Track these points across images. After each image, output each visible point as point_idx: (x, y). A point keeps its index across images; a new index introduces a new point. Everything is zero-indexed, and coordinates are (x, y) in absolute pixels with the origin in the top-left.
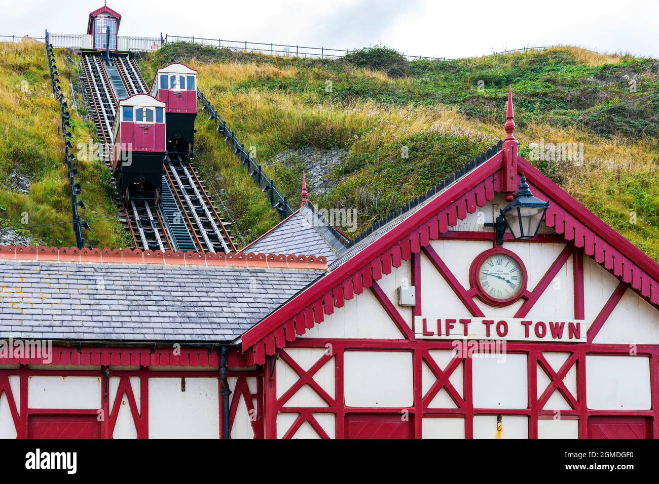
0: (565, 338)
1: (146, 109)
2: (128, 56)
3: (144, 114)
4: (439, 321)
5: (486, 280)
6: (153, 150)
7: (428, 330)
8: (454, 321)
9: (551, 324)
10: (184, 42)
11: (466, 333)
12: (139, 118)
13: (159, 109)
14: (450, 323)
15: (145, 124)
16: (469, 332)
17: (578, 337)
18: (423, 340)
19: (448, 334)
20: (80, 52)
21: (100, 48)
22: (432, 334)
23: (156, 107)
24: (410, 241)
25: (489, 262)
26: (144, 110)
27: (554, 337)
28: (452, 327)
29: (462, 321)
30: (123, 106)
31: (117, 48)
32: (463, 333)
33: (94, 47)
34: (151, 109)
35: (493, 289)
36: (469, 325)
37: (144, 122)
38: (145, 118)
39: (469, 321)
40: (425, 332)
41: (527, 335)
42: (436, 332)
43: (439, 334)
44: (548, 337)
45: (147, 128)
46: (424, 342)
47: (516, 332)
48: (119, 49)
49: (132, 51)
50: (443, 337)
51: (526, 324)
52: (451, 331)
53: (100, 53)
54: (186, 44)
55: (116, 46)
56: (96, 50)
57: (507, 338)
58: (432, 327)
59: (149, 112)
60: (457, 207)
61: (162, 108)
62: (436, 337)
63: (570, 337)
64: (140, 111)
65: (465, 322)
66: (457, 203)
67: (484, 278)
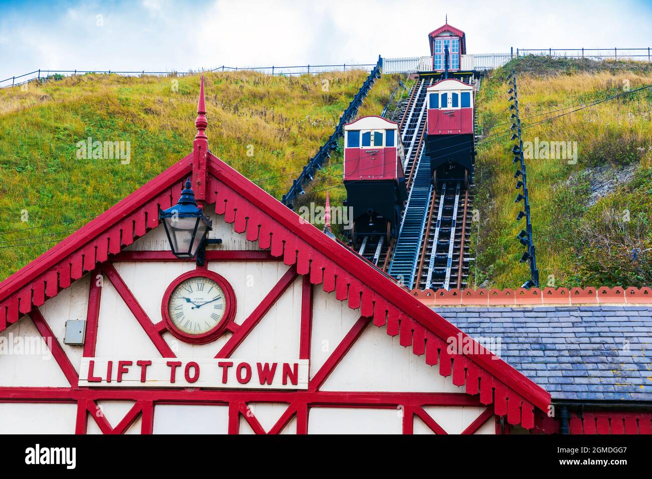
0: (277, 383)
1: (375, 132)
2: (473, 76)
3: (372, 138)
4: (110, 363)
5: (181, 311)
6: (381, 178)
7: (95, 375)
8: (130, 363)
9: (259, 365)
10: (531, 55)
11: (143, 379)
12: (366, 142)
13: (390, 132)
14: (124, 367)
15: (373, 149)
16: (147, 378)
17: (295, 382)
18: (90, 388)
19: (119, 380)
20: (418, 75)
21: (441, 69)
22: (99, 380)
23: (387, 130)
24: (71, 265)
25: (187, 288)
26: (372, 133)
27: (262, 383)
28: (126, 371)
29: (140, 363)
30: (349, 131)
31: (460, 68)
32: (140, 378)
33: (434, 69)
34: (380, 132)
35: (188, 321)
36: (148, 368)
37: (372, 146)
38: (373, 142)
39: (149, 363)
40: (91, 379)
41: (225, 380)
42: (104, 377)
43: (109, 380)
44: (255, 383)
45: (375, 153)
46: (91, 390)
47: (210, 378)
48: (462, 69)
49: (477, 70)
50: (114, 384)
51: (226, 366)
52: (124, 376)
53: (441, 75)
54: (534, 57)
55: (460, 65)
56: (435, 72)
57: (197, 384)
58: (100, 371)
59: (378, 136)
60: (134, 222)
61: (393, 130)
62: (104, 384)
63: (285, 383)
64: (367, 136)
65: (144, 365)
66: (133, 217)
67: (179, 308)
